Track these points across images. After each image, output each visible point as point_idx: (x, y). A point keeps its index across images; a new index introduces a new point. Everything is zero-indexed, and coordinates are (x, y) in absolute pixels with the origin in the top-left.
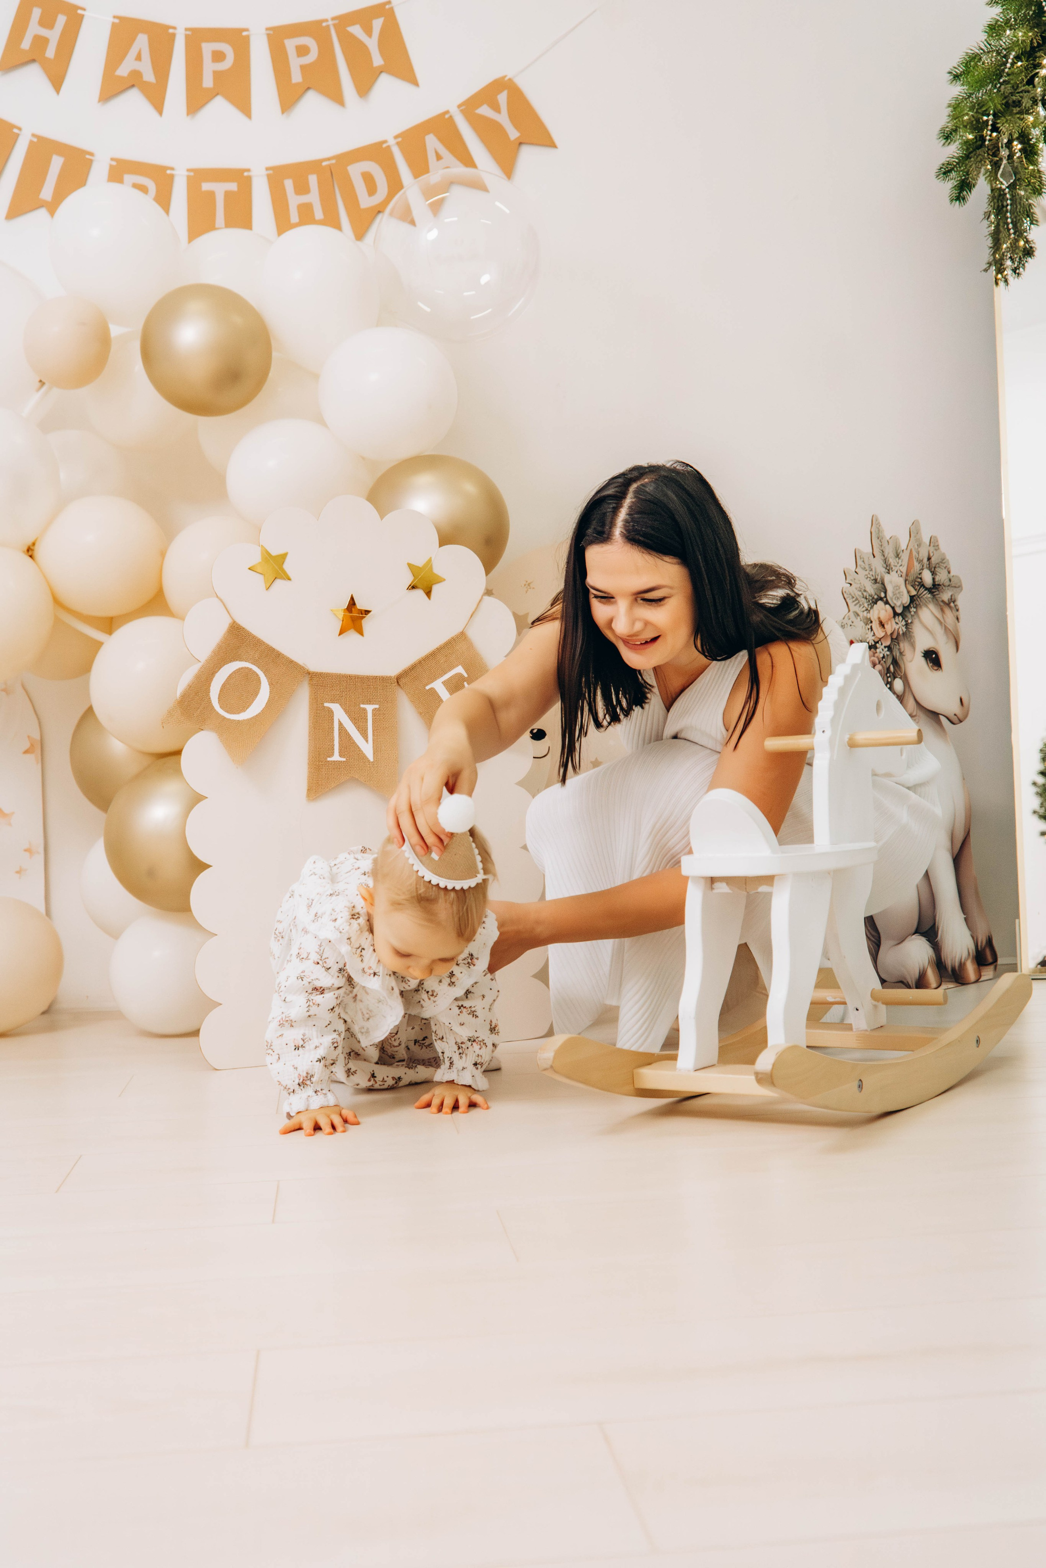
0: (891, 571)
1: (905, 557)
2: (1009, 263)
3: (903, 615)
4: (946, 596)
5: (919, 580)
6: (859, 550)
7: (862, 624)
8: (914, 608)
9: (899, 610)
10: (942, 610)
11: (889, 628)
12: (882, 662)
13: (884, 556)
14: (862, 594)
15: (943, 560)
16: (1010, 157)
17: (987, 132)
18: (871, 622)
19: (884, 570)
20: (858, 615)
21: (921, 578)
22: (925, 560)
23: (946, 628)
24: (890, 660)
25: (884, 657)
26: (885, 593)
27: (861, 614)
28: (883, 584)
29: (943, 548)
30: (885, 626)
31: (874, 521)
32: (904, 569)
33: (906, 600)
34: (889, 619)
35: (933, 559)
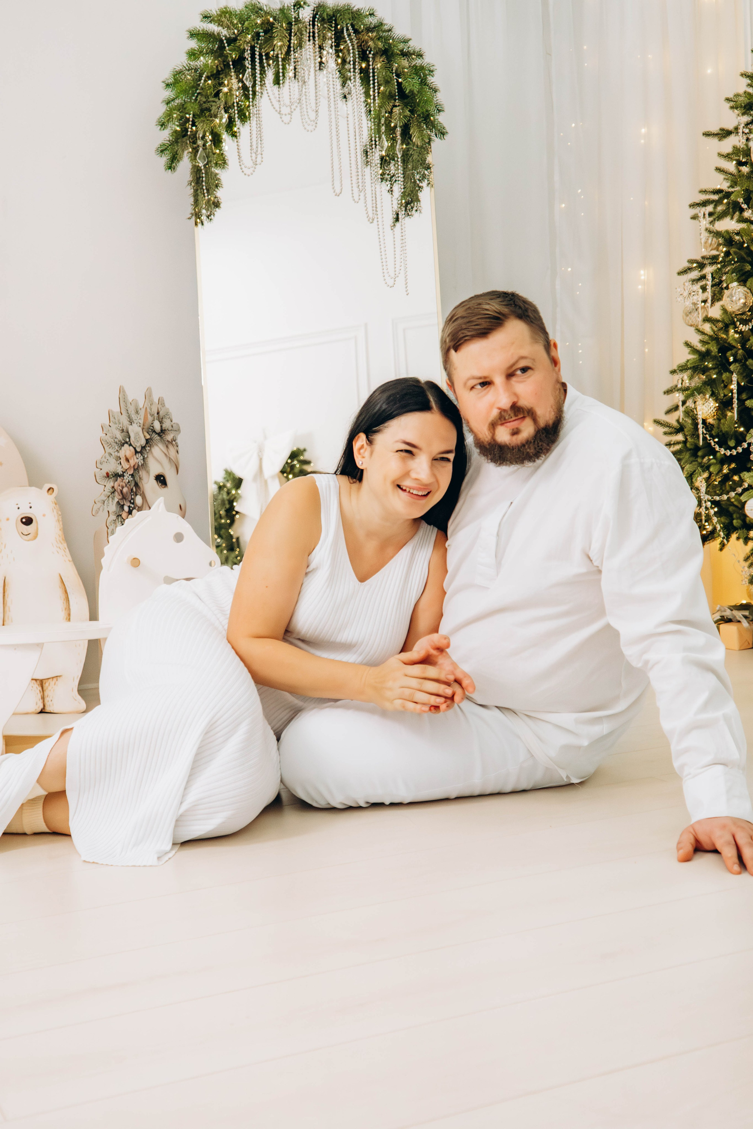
0: (133, 423)
1: (142, 413)
2: (204, 211)
3: (141, 452)
4: (169, 437)
5: (152, 428)
6: (111, 410)
7: (114, 460)
8: (148, 447)
9: (139, 450)
10: (167, 447)
11: (132, 462)
12: (128, 485)
13: (128, 413)
14: (114, 441)
15: (167, 414)
16: (204, 145)
17: (189, 125)
18: (120, 459)
19: (128, 423)
20: (111, 455)
21: (153, 427)
22: (156, 415)
23: (170, 459)
24: (133, 484)
25: (129, 482)
26: (129, 438)
27: (113, 454)
28: (128, 432)
29: (167, 405)
30: (130, 461)
31: (122, 390)
32: (142, 422)
33: (143, 442)
34: (133, 456)
35: (161, 413)
